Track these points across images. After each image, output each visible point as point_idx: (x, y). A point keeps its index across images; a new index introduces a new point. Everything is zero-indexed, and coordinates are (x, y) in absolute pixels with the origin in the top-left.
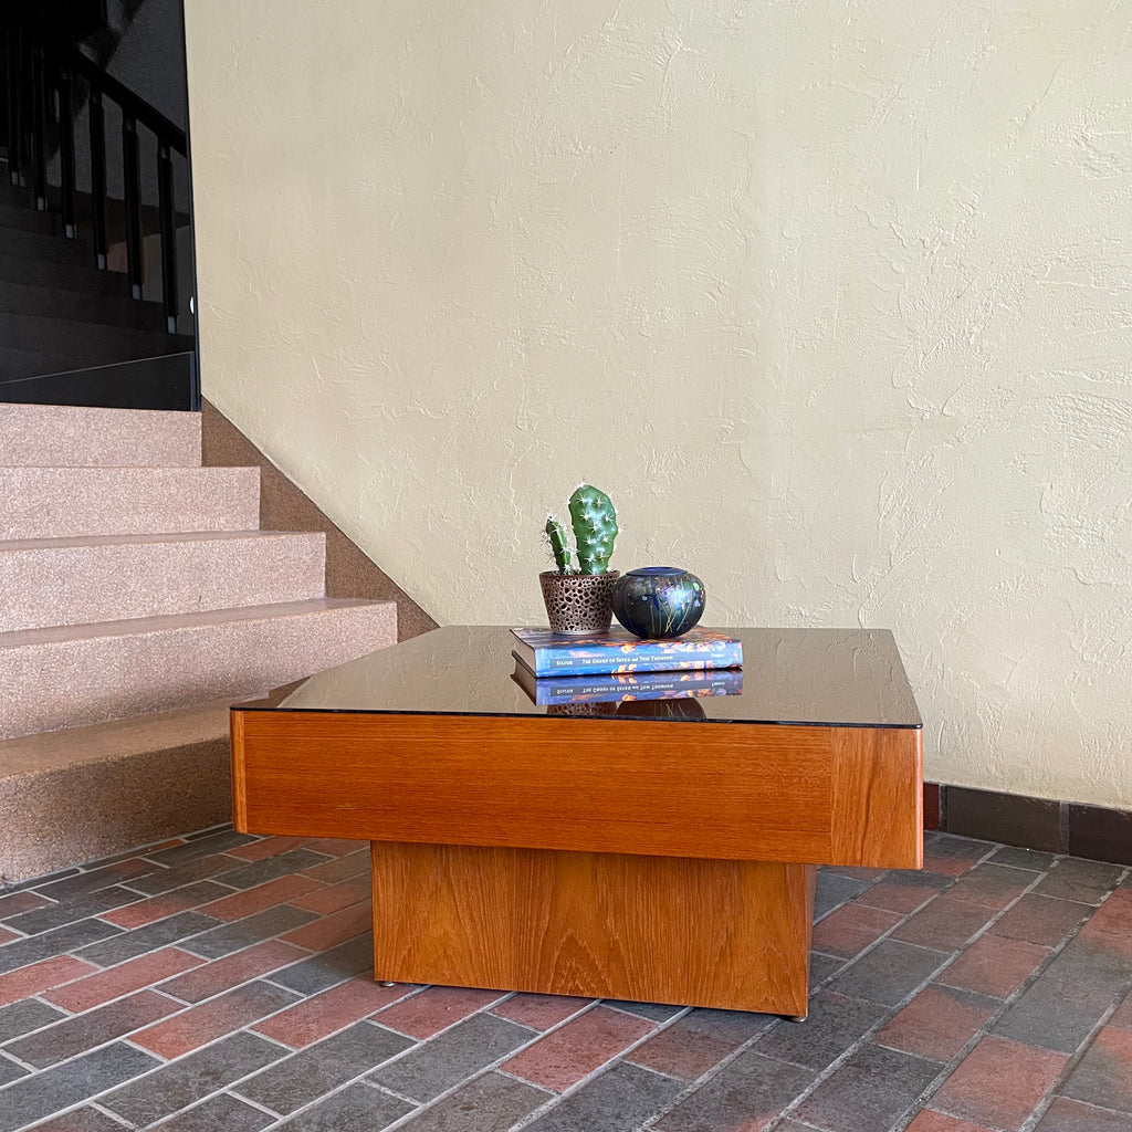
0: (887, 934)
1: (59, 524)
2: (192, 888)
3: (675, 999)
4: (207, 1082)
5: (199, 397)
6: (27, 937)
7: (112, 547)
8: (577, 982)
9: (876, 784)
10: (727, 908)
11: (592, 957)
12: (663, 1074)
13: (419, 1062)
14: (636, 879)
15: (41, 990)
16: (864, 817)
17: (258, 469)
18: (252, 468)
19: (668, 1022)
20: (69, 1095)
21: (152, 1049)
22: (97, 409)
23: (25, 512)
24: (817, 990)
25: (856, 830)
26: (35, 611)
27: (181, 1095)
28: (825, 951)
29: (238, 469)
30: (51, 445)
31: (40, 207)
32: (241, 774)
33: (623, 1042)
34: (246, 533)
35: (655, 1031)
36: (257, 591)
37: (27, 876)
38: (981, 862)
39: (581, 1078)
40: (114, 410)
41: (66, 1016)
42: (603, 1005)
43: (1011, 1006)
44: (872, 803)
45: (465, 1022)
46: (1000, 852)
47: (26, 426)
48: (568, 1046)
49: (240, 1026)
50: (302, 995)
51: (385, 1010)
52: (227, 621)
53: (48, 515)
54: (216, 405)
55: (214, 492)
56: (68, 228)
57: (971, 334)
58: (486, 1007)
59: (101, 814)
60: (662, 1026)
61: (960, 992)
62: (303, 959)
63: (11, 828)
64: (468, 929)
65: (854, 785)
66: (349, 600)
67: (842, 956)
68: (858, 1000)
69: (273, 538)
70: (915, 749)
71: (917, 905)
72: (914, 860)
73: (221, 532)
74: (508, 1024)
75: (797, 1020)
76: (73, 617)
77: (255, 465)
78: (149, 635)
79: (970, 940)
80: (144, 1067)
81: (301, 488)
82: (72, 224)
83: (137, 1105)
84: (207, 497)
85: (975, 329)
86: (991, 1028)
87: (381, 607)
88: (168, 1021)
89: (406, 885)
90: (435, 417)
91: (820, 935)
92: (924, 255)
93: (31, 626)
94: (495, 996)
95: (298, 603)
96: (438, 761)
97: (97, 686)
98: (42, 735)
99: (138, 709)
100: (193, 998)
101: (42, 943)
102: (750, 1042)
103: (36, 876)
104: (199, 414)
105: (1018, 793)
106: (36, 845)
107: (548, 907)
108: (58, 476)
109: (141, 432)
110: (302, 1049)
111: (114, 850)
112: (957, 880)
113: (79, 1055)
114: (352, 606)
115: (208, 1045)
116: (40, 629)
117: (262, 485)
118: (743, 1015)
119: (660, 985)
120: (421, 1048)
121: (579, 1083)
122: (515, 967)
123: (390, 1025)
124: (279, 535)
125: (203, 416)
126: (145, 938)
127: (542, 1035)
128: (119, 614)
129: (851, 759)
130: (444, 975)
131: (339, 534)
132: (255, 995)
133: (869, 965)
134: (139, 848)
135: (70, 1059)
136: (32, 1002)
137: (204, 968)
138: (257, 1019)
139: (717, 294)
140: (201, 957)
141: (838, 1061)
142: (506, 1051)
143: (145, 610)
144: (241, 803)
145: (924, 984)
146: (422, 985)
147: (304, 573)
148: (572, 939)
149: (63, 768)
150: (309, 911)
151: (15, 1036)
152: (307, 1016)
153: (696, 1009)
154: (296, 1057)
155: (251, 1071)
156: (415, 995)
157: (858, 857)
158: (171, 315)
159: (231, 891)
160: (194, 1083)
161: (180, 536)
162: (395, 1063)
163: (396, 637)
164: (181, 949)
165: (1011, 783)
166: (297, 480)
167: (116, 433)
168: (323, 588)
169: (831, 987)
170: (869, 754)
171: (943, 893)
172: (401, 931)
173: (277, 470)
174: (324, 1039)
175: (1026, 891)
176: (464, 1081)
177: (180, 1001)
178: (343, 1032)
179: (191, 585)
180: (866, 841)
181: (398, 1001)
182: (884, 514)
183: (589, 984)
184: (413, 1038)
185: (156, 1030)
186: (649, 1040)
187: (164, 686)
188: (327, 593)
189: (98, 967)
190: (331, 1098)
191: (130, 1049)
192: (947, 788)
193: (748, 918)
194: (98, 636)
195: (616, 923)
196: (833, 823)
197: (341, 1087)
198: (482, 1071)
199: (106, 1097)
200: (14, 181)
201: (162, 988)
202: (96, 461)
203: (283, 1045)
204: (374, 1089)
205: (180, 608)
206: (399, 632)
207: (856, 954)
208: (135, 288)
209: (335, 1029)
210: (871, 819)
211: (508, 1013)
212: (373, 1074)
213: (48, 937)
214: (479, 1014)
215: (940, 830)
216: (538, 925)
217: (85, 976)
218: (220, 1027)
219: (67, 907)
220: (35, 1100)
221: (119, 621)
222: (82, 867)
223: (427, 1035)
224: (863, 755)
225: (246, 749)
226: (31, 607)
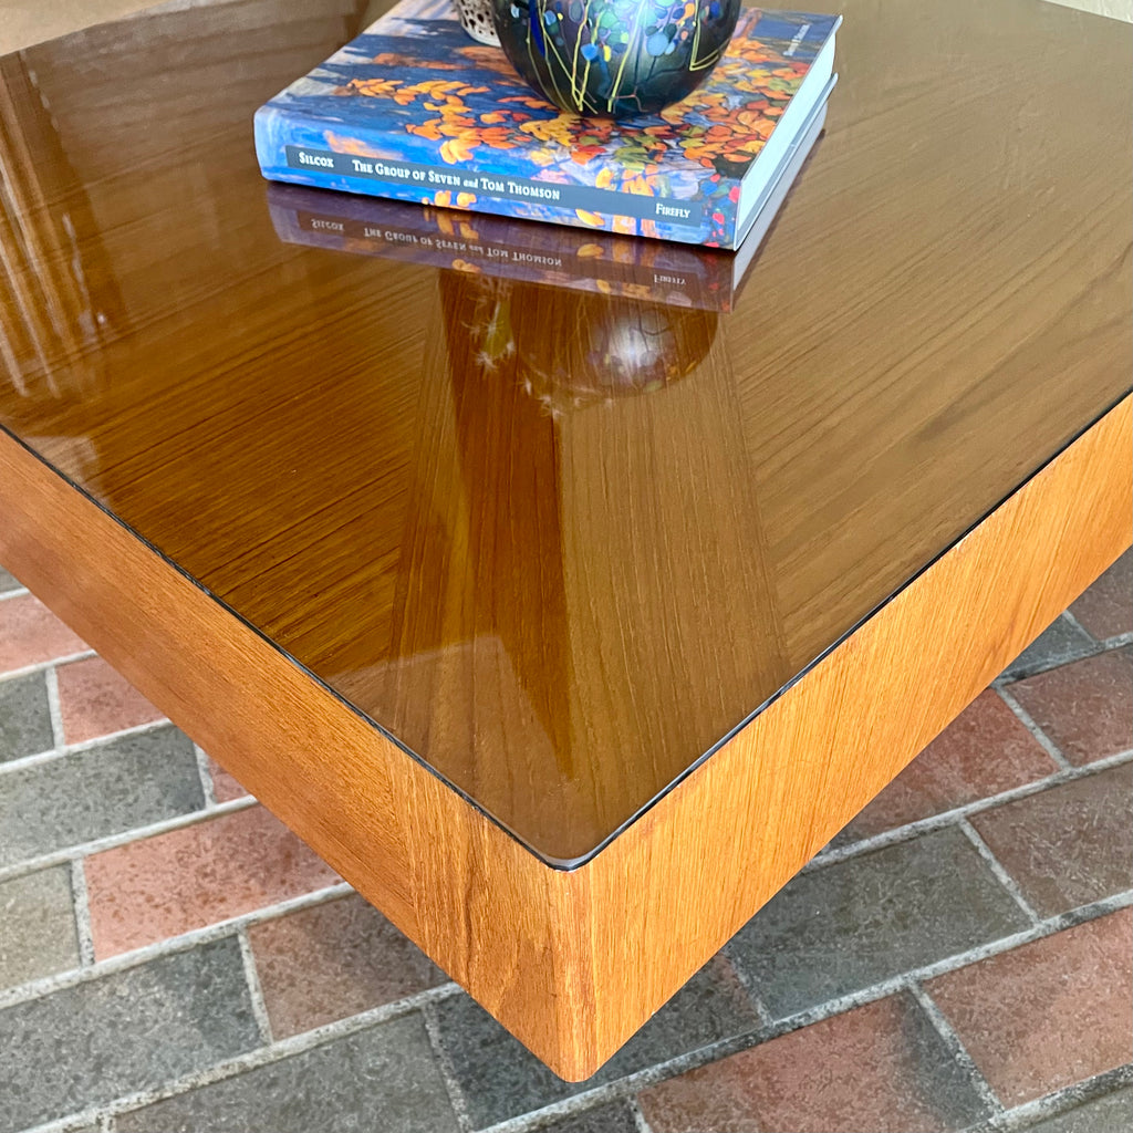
9: (478, 899)
16: (464, 934)
44: (474, 922)
65: (438, 868)
170: (458, 839)
196: (414, 897)
210: (478, 946)
224: (448, 834)
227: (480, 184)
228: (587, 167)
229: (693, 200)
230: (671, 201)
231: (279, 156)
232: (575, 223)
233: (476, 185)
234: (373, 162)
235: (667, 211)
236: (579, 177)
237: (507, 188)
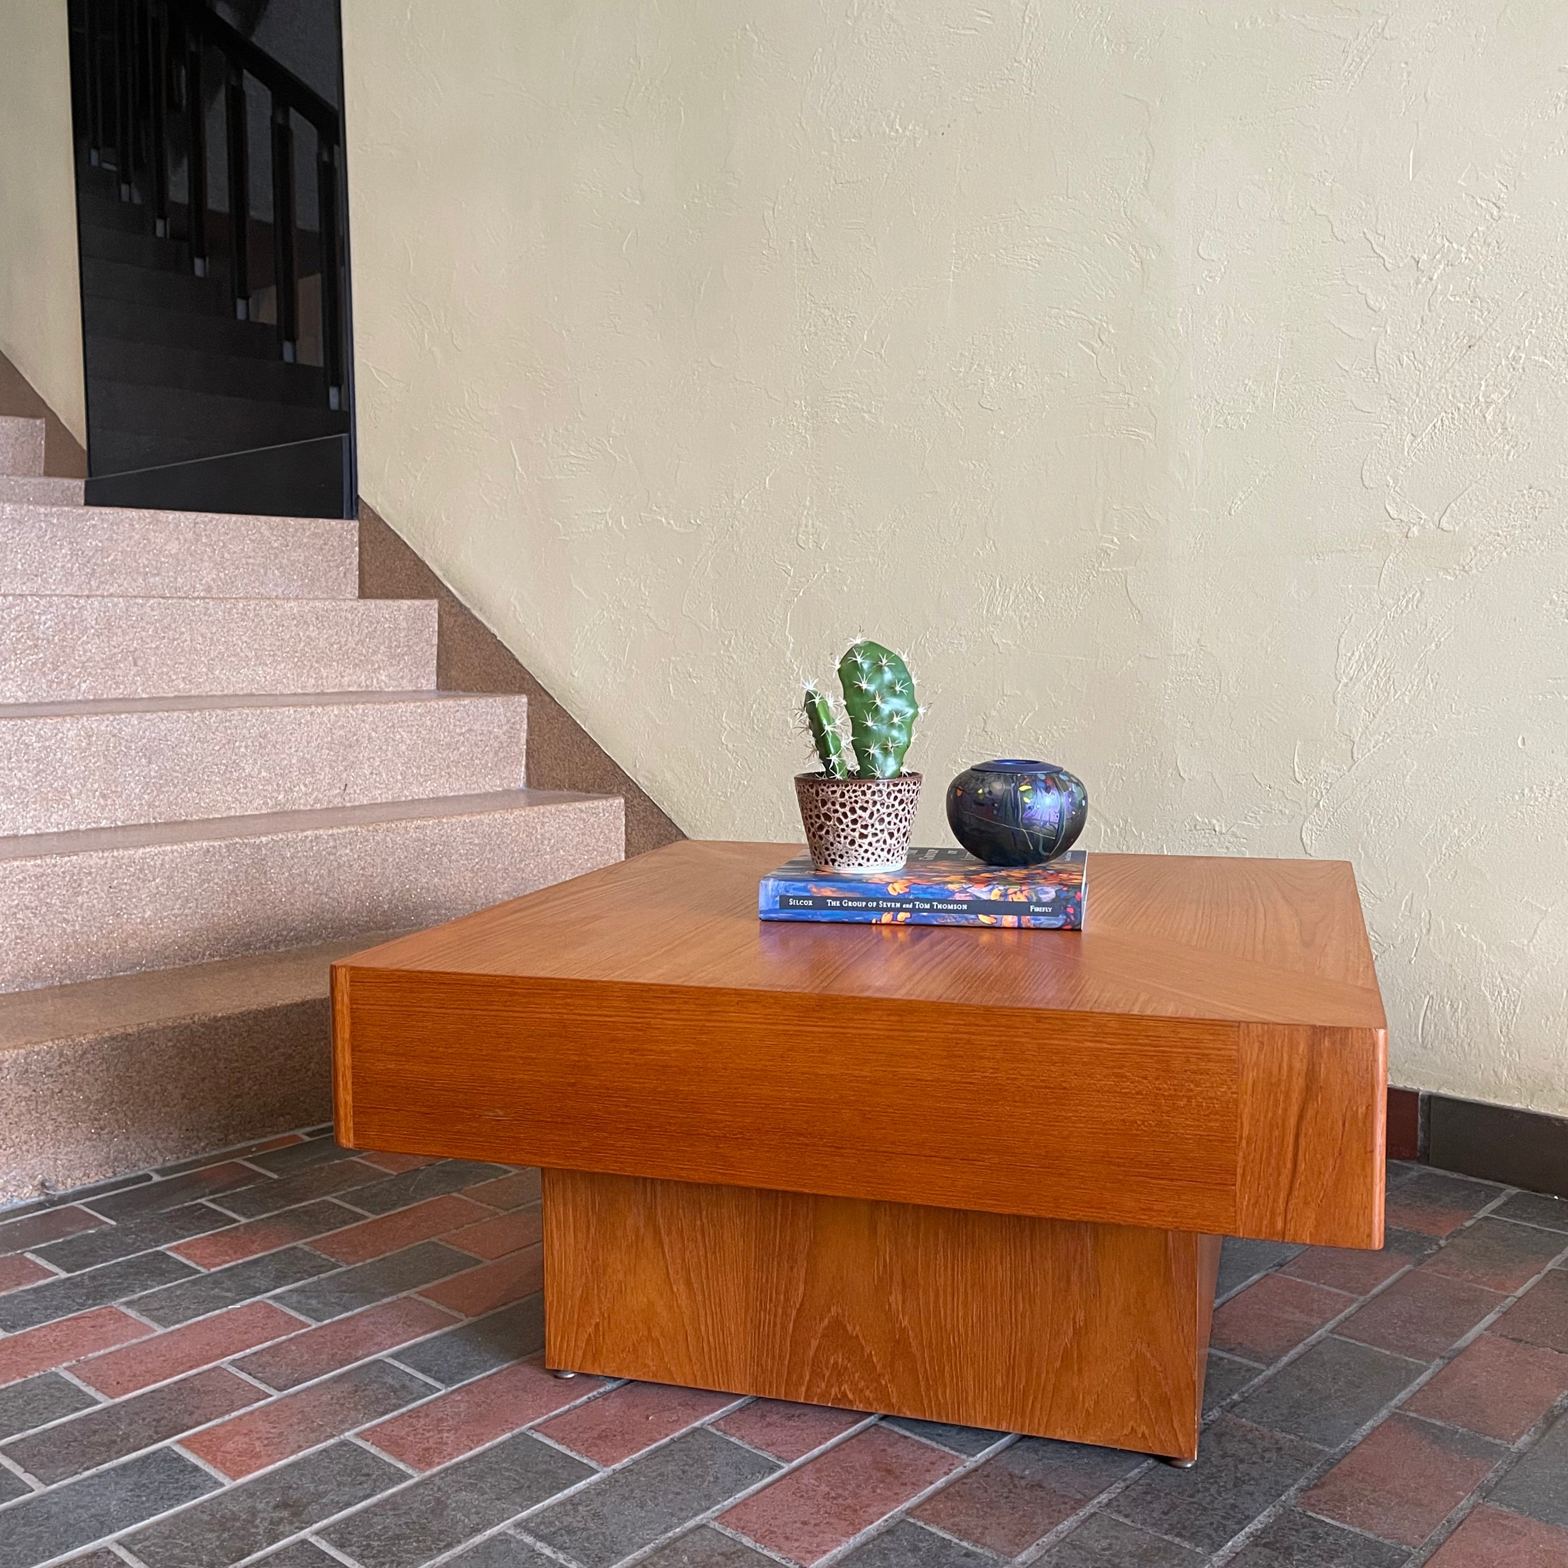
0: (1329, 1326)
1: (150, 678)
2: (306, 1211)
3: (992, 1420)
4: (281, 1519)
5: (355, 500)
6: (63, 1275)
7: (219, 712)
8: (845, 1387)
9: (1310, 1113)
10: (1075, 1288)
11: (867, 1351)
12: (964, 1544)
13: (596, 1504)
14: (936, 1234)
15: (70, 1360)
16: (1289, 1165)
17: (435, 603)
18: (427, 602)
19: (981, 1456)
20: (82, 1529)
21: (210, 1462)
22: (210, 515)
23: (102, 660)
24: (1215, 1414)
25: (1277, 1184)
26: (109, 802)
27: (242, 1538)
28: (1230, 1350)
29: (406, 604)
30: (145, 566)
31: (160, 232)
32: (345, 1060)
33: (909, 1488)
34: (417, 695)
35: (959, 1471)
36: (427, 778)
37: (78, 1183)
38: (1481, 1214)
39: (839, 1543)
40: (234, 517)
41: (97, 1403)
42: (883, 1424)
43: (1521, 1455)
44: (1302, 1142)
45: (673, 1441)
46: (1512, 1200)
47: (110, 539)
48: (824, 1488)
49: (343, 1431)
50: (437, 1385)
51: (556, 1416)
52: (378, 821)
53: (136, 665)
54: (378, 510)
55: (371, 636)
56: (198, 262)
57: (1488, 404)
58: (707, 1418)
59: (184, 1097)
60: (971, 1462)
61: (1442, 1430)
62: (446, 1329)
63: (54, 1114)
64: (683, 1300)
65: (1275, 1113)
66: (557, 792)
67: (1258, 1359)
68: (1278, 1434)
69: (451, 703)
70: (1375, 1060)
71: (1377, 1281)
72: (1370, 1236)
73: (381, 692)
74: (738, 1448)
75: (1179, 1463)
76: (163, 813)
77: (431, 597)
78: (264, 839)
79: (1461, 1343)
80: (195, 1490)
81: (494, 630)
82: (203, 257)
83: (177, 1551)
84: (361, 642)
85: (1494, 396)
86: (1487, 1492)
87: (601, 804)
88: (240, 1418)
89: (592, 1230)
90: (682, 530)
91: (1224, 1325)
92: (1418, 282)
93: (104, 824)
94: (723, 1400)
95: (486, 795)
96: (633, 1051)
97: (187, 911)
98: (110, 980)
99: (248, 946)
100: (281, 1382)
101: (83, 1287)
102: (1104, 1498)
103: (90, 1183)
104: (355, 524)
105: (1543, 1111)
106: (90, 1140)
107: (803, 1274)
108: (148, 610)
109: (272, 548)
110: (428, 1473)
111: (204, 1148)
112: (1442, 1243)
113: (106, 1466)
114: (561, 802)
115: (292, 1458)
116: (117, 827)
117: (440, 626)
118: (1098, 1450)
119: (970, 1399)
120: (603, 1481)
121: (835, 1551)
122: (752, 1358)
123: (561, 1441)
124: (460, 697)
125: (360, 527)
126: (227, 1284)
127: (786, 1468)
128: (229, 808)
129: (1271, 1074)
130: (645, 1365)
131: (547, 699)
132: (372, 1382)
133: (1298, 1378)
134: (239, 1146)
135: (93, 1471)
136: (54, 1378)
137: (303, 1335)
138: (368, 1420)
139: (1097, 345)
140: (302, 1318)
141: (1241, 1537)
142: (729, 1493)
143: (266, 803)
144: (346, 1102)
145: (1384, 1413)
146: (616, 1379)
147: (496, 753)
148: (837, 1325)
149: (130, 1031)
150: (466, 1252)
151: (20, 1430)
152: (441, 1420)
153: (1023, 1438)
154: (417, 1485)
155: (348, 1505)
156: (606, 1393)
157: (1280, 1225)
158: (333, 385)
159: (359, 1217)
160: (263, 1519)
161: (321, 698)
162: (562, 1504)
163: (623, 848)
164: (276, 1305)
165: (1533, 1095)
166: (488, 619)
167: (237, 549)
168: (523, 775)
169: (1236, 1410)
170: (1300, 1065)
171: (1420, 1263)
172: (585, 1300)
173: (461, 605)
174: (461, 1458)
175: (1550, 1266)
176: (662, 1539)
177: (262, 1387)
178: (491, 1449)
179: (332, 767)
180: (1293, 1201)
181: (578, 1402)
182: (1345, 680)
183: (861, 1391)
184: (593, 1464)
185: (222, 1431)
186: (951, 1484)
187: (286, 913)
188: (529, 783)
189: (154, 1325)
190: (460, 1557)
191: (179, 1458)
192: (1432, 1099)
193: (1109, 1302)
194: (190, 841)
195: (903, 1302)
196: (1239, 1171)
197: (478, 1539)
198: (690, 1524)
199: (133, 1535)
200: (125, 198)
201: (239, 1364)
202: (209, 589)
203: (401, 1466)
204: (526, 1544)
205: (317, 800)
206: (627, 840)
207: (1279, 1357)
208: (287, 347)
209: (479, 1442)
210: (1302, 1167)
211: (739, 1429)
212: (527, 1520)
213: (93, 1277)
214: (695, 1430)
215: (1420, 1161)
216: (787, 1300)
217: (134, 1341)
218: (313, 1431)
219: (127, 1231)
220: (31, 1535)
221: (229, 818)
222: (157, 1171)
223: (615, 1460)
224: (1291, 1068)
225: (353, 1024)
226: (104, 796)
227: (914, 905)
228: (985, 889)
229: (1053, 901)
230: (1039, 903)
231: (775, 903)
232: (977, 923)
233: (911, 906)
234: (840, 899)
235: (1037, 909)
236: (979, 895)
237: (932, 906)
